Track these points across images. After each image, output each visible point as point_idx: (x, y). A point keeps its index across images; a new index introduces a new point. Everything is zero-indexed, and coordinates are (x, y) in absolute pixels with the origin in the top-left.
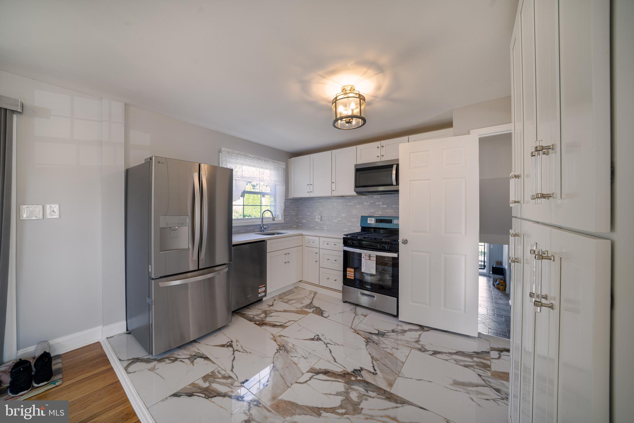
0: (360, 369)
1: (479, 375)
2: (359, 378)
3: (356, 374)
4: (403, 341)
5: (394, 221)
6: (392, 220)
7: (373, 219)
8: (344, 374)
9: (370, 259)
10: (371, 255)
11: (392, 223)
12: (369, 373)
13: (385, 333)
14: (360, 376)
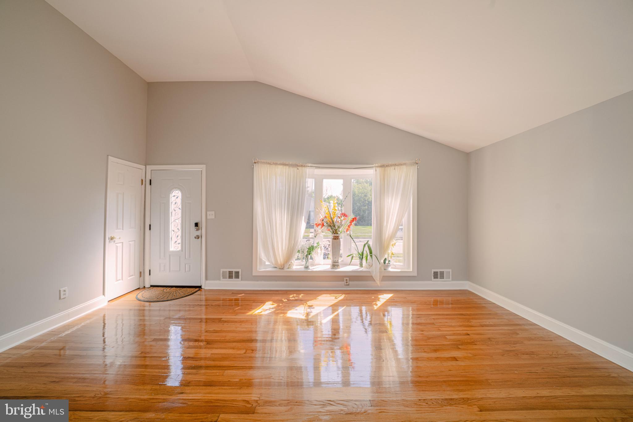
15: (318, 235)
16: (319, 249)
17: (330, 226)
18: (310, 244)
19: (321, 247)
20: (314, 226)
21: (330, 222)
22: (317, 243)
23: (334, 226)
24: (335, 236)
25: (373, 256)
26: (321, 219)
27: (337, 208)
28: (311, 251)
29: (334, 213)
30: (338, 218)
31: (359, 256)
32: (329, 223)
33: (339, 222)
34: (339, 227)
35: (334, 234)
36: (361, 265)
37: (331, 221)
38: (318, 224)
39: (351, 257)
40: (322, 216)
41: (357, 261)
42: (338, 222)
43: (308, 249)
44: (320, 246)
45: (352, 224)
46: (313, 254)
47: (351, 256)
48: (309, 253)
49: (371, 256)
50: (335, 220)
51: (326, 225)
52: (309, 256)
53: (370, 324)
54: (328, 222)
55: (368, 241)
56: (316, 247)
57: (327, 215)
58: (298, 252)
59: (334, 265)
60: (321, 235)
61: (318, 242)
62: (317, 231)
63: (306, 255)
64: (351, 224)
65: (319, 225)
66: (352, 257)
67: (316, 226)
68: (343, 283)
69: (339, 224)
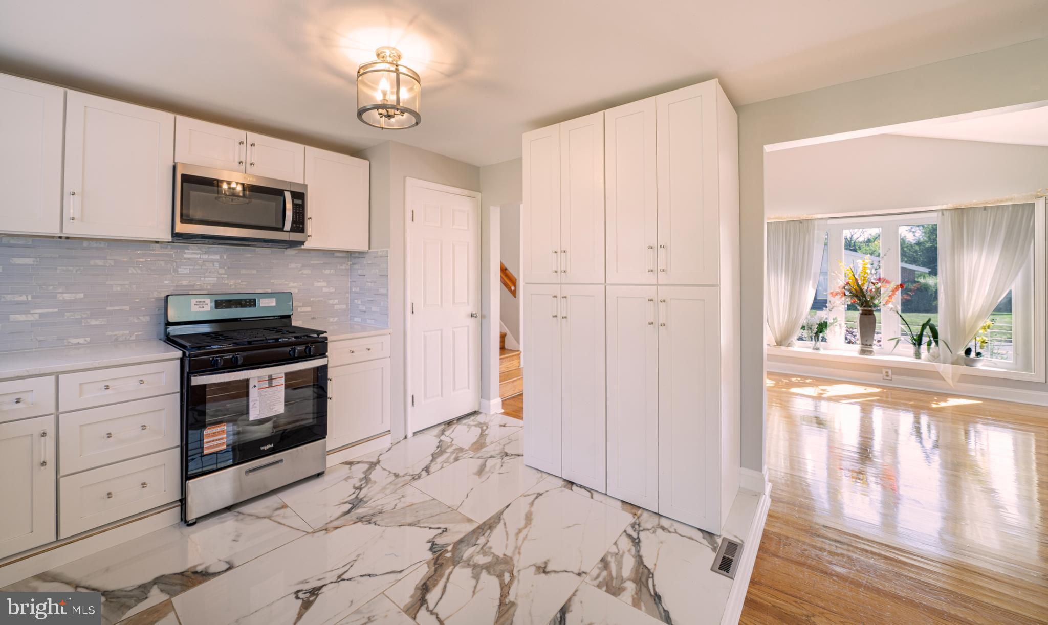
0: (431, 543)
1: (471, 458)
2: (450, 548)
3: (440, 550)
4: (389, 486)
5: (259, 301)
6: (255, 300)
7: (208, 301)
8: (435, 564)
9: (271, 386)
10: (274, 377)
11: (255, 305)
12: (442, 536)
13: (357, 497)
14: (445, 546)
15: (835, 308)
16: (838, 327)
17: (857, 296)
18: (821, 319)
19: (840, 325)
20: (828, 295)
21: (855, 290)
22: (834, 319)
23: (864, 296)
24: (866, 310)
25: (940, 342)
26: (839, 286)
27: (869, 271)
28: (823, 329)
29: (864, 277)
30: (871, 284)
31: (912, 341)
32: (854, 292)
33: (873, 290)
34: (872, 298)
35: (865, 307)
36: (918, 355)
37: (858, 289)
38: (834, 293)
39: (894, 342)
40: (841, 282)
41: (909, 350)
42: (871, 290)
43: (819, 325)
44: (838, 322)
45: (895, 294)
46: (828, 333)
47: (897, 340)
48: (819, 331)
49: (937, 342)
50: (865, 288)
51: (850, 294)
52: (821, 335)
53: (936, 446)
54: (853, 290)
55: (929, 320)
56: (831, 324)
57: (851, 281)
58: (802, 328)
59: (864, 350)
60: (840, 309)
61: (836, 318)
62: (834, 303)
63: (815, 332)
64: (893, 294)
65: (837, 294)
66: (898, 342)
67: (831, 295)
68: (881, 375)
69: (873, 294)
